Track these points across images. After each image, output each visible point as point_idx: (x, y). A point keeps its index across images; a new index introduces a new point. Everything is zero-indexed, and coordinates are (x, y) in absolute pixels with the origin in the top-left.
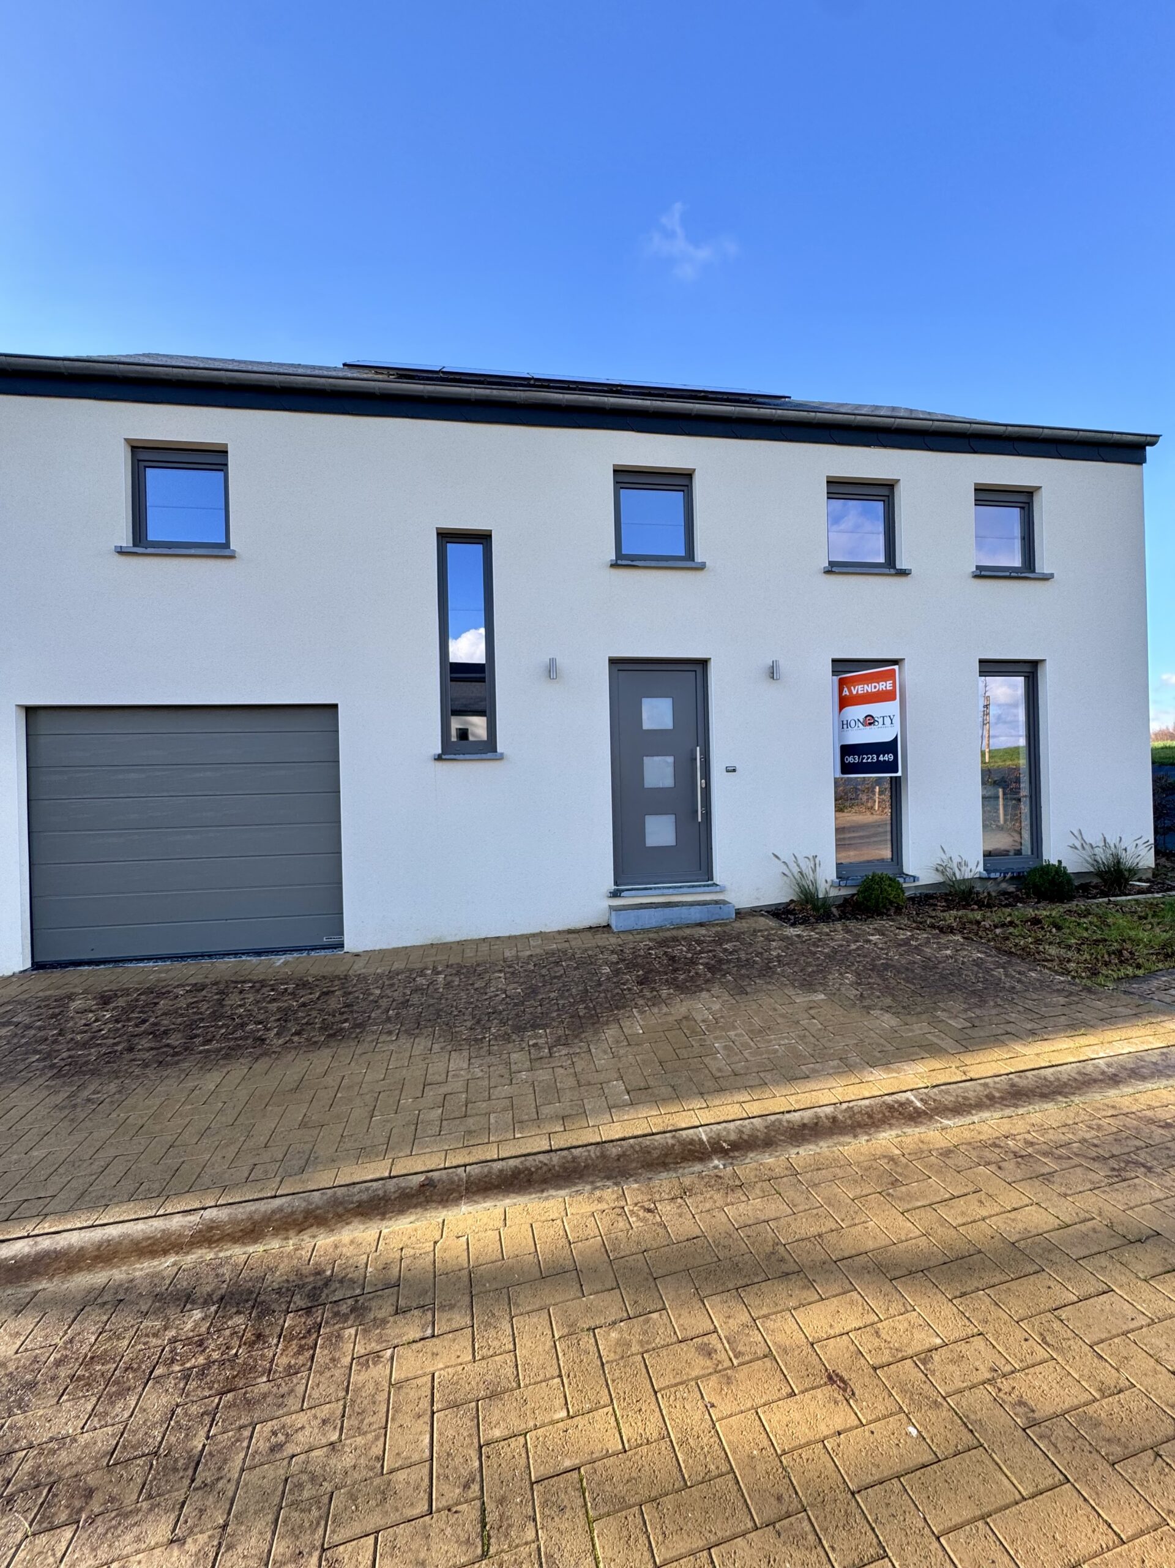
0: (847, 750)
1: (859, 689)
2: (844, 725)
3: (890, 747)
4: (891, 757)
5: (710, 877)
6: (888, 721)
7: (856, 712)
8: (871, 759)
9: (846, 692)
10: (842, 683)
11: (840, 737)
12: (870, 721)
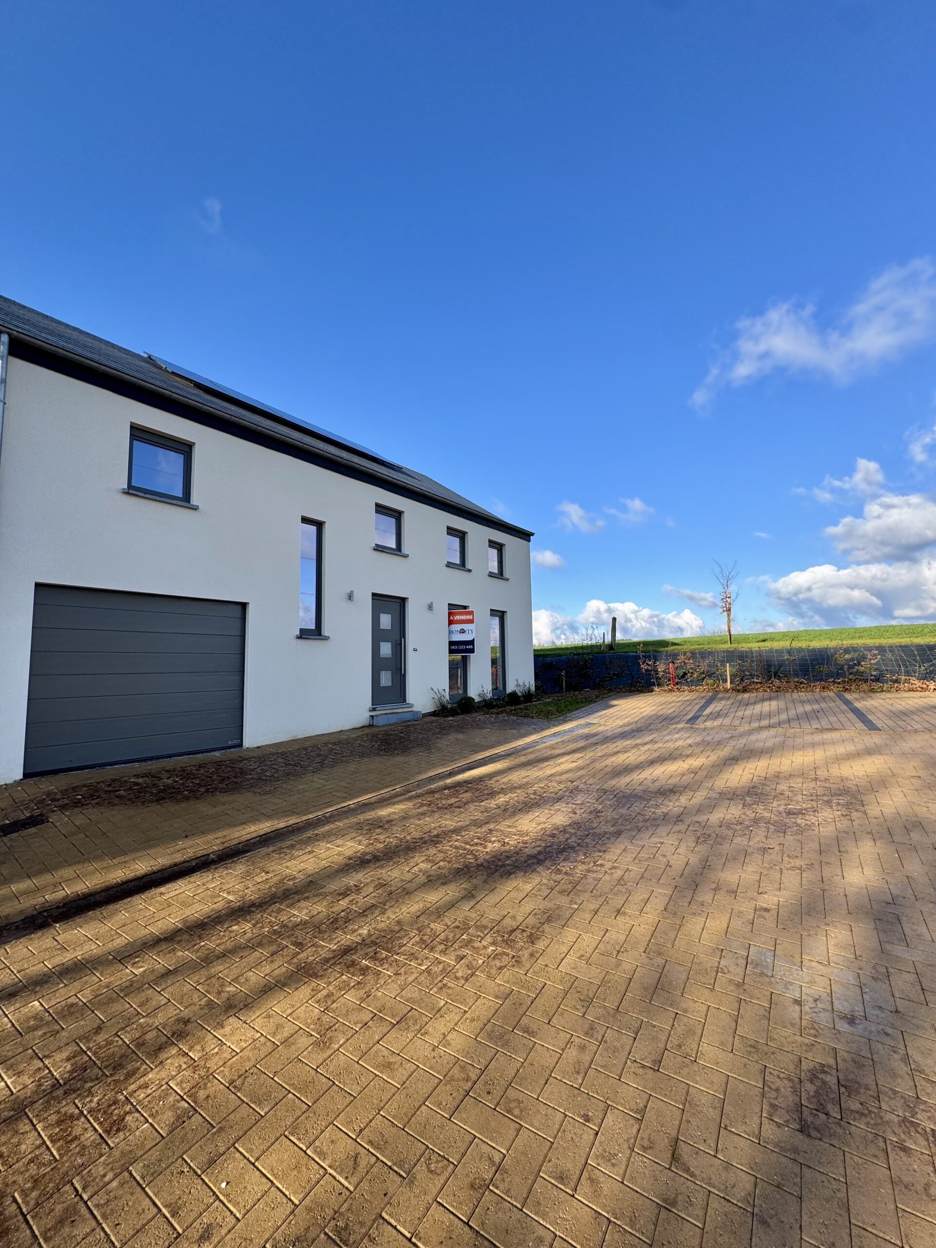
0: (451, 643)
1: (458, 617)
2: (450, 632)
3: (472, 642)
4: (472, 647)
5: (404, 700)
6: (470, 632)
7: (456, 627)
8: (462, 647)
9: (451, 618)
10: (450, 614)
11: (449, 637)
12: (463, 631)
